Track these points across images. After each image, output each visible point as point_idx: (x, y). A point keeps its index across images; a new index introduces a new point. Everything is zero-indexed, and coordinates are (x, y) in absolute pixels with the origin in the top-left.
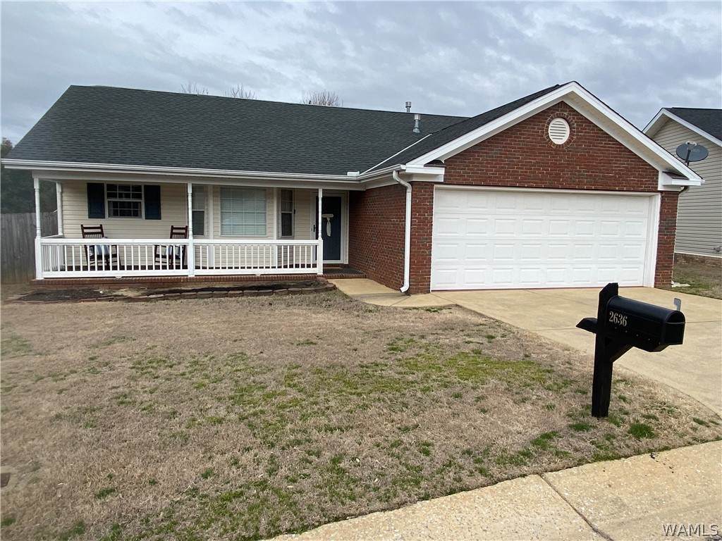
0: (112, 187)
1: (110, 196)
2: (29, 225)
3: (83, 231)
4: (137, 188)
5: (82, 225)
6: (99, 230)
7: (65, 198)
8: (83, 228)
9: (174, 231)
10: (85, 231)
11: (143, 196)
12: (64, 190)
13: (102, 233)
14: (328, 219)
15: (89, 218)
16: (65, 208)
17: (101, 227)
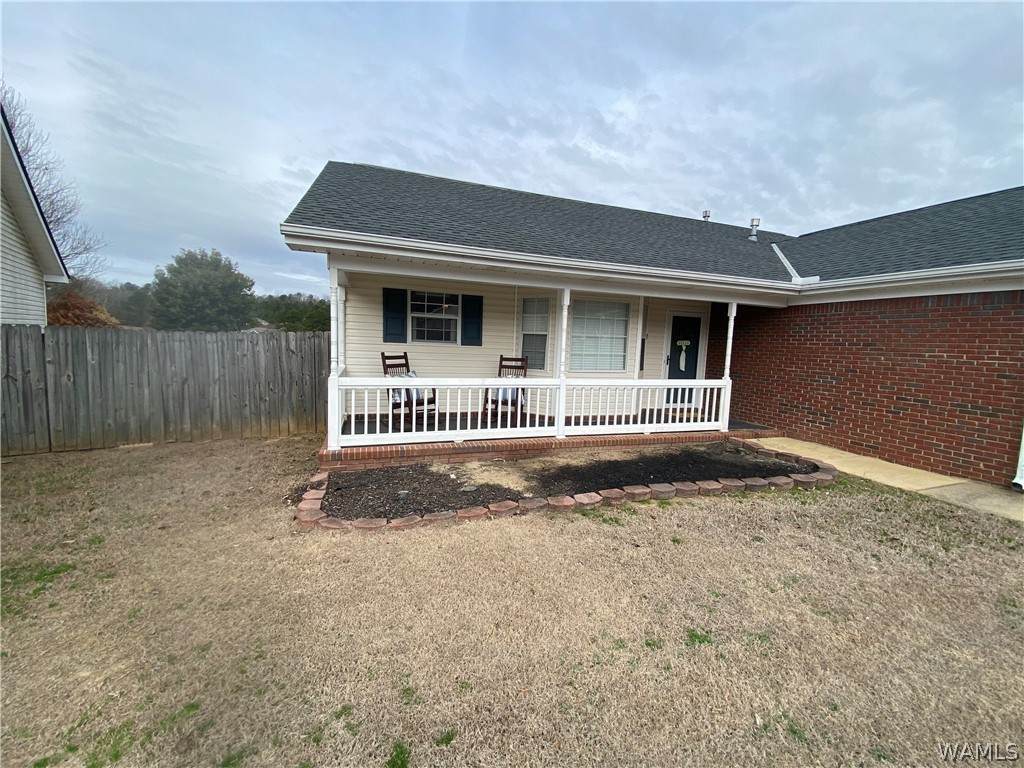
0: (416, 296)
1: (415, 309)
2: (284, 351)
3: (384, 362)
4: (452, 299)
5: (383, 354)
6: (403, 361)
7: (349, 311)
8: (384, 358)
9: (504, 363)
10: (388, 362)
11: (460, 311)
12: (350, 297)
13: (406, 365)
14: (684, 348)
15: (385, 341)
16: (349, 325)
17: (405, 356)
